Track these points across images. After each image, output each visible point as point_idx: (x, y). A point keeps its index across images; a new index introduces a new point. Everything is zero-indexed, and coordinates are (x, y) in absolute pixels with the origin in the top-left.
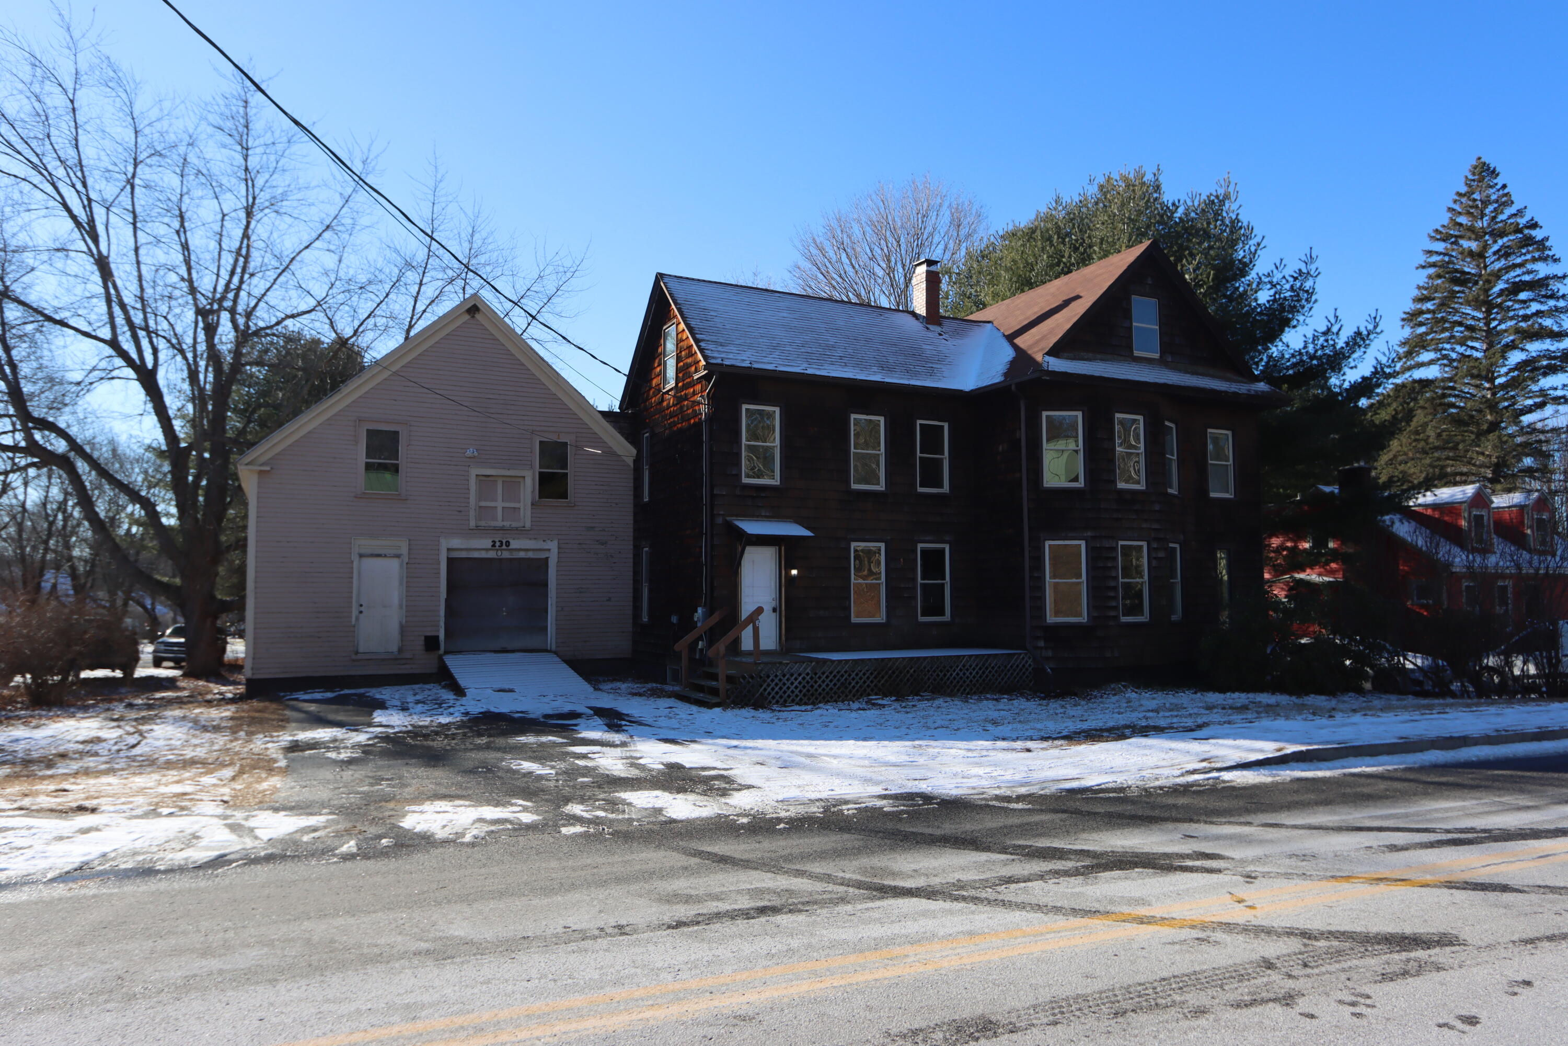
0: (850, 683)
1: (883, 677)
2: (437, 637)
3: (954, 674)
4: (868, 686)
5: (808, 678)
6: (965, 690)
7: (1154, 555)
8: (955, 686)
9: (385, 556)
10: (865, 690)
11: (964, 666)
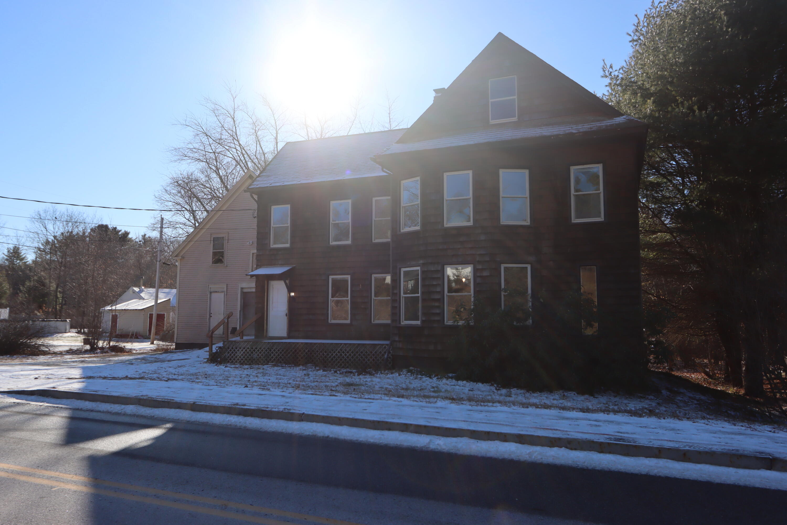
0: (270, 355)
1: (289, 353)
2: (236, 328)
3: (334, 354)
4: (281, 357)
5: (248, 350)
6: (341, 365)
7: (478, 275)
8: (334, 362)
9: (218, 292)
10: (279, 359)
11: (341, 350)
